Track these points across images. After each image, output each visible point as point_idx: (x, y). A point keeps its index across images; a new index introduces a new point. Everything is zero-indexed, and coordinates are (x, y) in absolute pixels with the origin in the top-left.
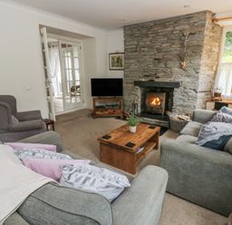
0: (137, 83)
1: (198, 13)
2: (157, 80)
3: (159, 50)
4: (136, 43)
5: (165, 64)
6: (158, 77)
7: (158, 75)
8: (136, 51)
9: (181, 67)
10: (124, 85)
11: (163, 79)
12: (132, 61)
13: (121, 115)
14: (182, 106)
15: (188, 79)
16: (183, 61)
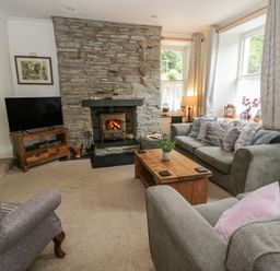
0: (85, 103)
1: (153, 27)
2: (114, 98)
3: (114, 61)
4: (78, 45)
5: (124, 79)
6: (116, 94)
7: (116, 91)
8: (79, 58)
9: (142, 82)
10: (64, 108)
11: (122, 96)
12: (76, 72)
13: (69, 154)
14: (147, 125)
15: (150, 96)
16: (143, 75)
